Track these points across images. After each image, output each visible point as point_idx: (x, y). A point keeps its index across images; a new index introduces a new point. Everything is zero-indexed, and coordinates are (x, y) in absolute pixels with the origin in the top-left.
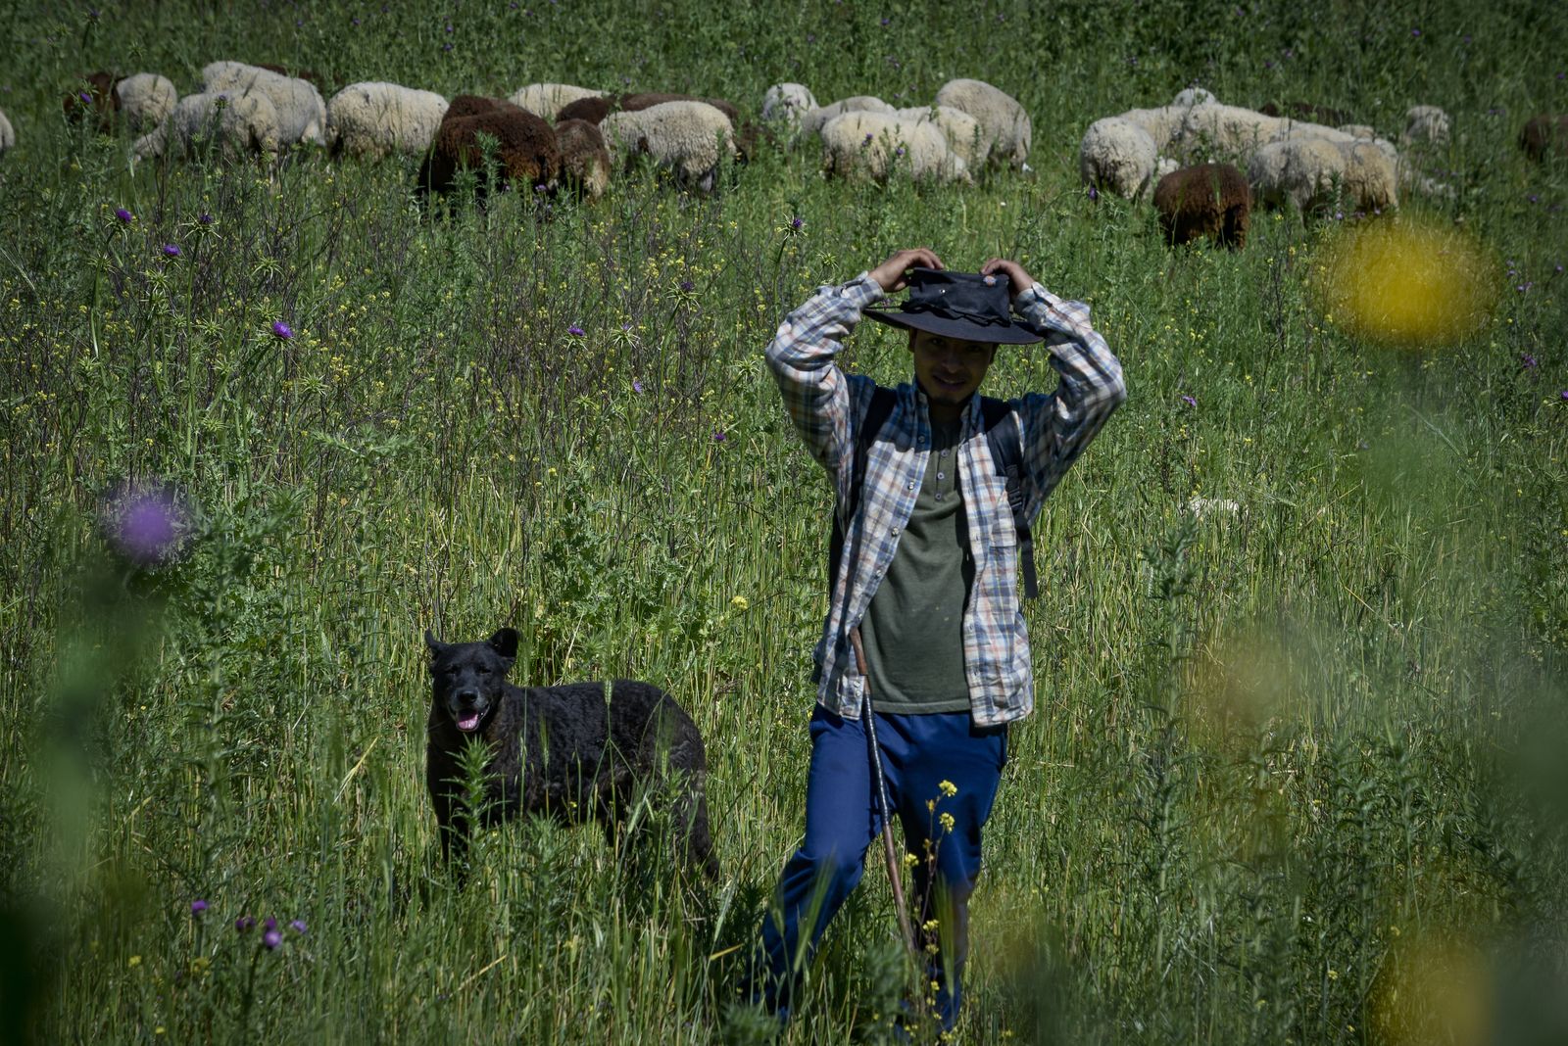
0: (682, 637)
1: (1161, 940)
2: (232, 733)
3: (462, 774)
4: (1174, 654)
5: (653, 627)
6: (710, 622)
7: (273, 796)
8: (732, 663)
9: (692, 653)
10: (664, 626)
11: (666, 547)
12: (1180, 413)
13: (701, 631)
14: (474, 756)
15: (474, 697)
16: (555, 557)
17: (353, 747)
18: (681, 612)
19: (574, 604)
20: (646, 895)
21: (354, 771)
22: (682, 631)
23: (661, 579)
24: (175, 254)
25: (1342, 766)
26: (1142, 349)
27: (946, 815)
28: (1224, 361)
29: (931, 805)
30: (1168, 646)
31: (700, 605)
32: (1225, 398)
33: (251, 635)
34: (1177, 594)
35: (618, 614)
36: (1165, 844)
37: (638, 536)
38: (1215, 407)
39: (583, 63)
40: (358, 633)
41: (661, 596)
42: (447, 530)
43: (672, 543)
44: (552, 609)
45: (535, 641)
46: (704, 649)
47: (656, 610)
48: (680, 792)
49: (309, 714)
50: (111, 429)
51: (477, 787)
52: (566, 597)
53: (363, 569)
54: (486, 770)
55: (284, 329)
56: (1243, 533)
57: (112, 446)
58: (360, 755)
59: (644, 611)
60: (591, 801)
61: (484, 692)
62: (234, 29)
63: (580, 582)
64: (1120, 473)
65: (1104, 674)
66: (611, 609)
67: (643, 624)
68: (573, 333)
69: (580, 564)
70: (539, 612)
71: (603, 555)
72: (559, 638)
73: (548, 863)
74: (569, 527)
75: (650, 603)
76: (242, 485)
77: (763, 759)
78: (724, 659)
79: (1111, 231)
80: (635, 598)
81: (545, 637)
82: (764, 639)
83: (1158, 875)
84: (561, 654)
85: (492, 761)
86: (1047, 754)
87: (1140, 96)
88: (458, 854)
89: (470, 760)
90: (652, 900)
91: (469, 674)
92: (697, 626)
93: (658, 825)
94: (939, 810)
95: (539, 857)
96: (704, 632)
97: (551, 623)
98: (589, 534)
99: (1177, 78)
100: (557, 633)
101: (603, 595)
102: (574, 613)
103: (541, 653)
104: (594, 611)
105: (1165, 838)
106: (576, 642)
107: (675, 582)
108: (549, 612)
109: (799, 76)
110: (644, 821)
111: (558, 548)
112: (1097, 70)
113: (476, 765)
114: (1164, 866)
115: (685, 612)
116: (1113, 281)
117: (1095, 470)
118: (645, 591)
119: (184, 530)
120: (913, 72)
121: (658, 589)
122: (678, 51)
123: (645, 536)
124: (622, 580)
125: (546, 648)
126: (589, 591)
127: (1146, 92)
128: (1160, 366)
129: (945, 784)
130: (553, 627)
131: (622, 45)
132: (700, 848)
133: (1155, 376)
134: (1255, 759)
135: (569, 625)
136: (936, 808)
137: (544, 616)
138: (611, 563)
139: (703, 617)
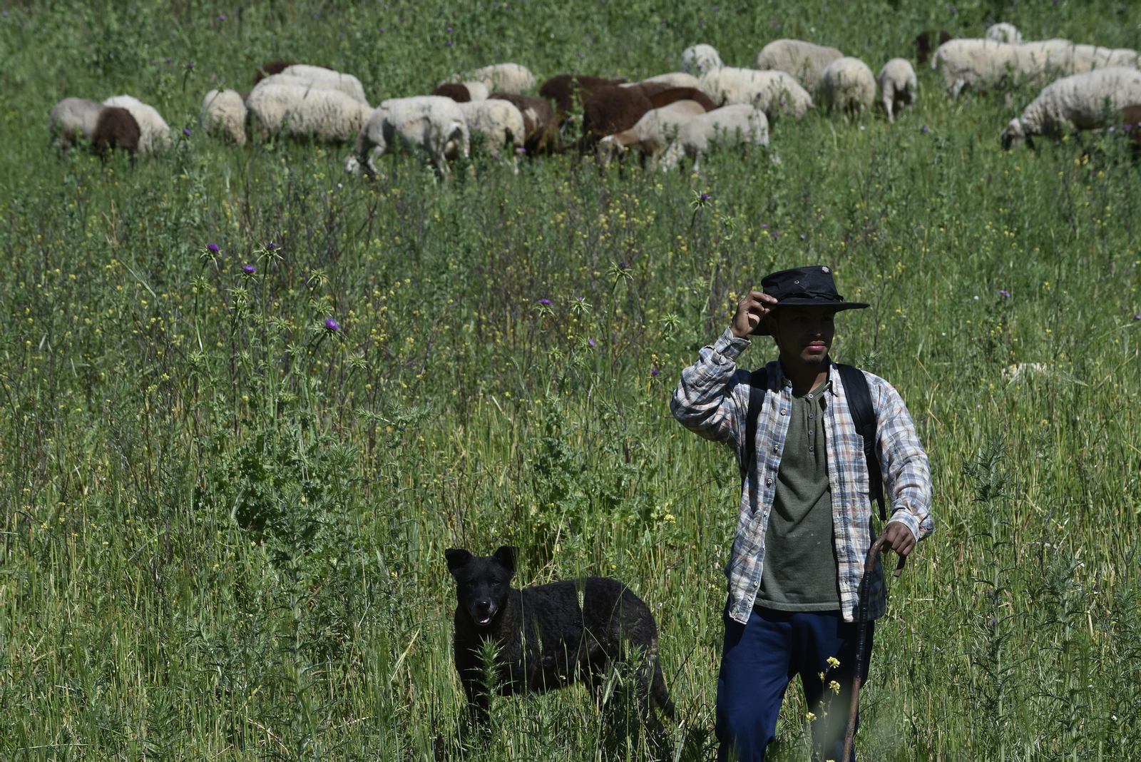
0: (638, 521)
1: (1003, 752)
2: (316, 628)
3: (481, 664)
4: (995, 541)
5: (617, 516)
6: (658, 508)
7: (348, 676)
8: (677, 537)
9: (647, 531)
10: (624, 513)
11: (622, 456)
12: (998, 303)
13: (652, 515)
14: (487, 650)
15: (488, 606)
16: (543, 468)
17: (403, 635)
18: (637, 503)
19: (558, 503)
20: (621, 747)
21: (404, 654)
22: (638, 517)
23: (620, 479)
24: (252, 271)
25: (1128, 611)
26: (970, 245)
27: (833, 682)
28: (1031, 250)
29: (822, 675)
30: (990, 535)
31: (650, 495)
32: (1034, 276)
33: (325, 546)
34: (993, 497)
35: (591, 506)
36: (999, 682)
37: (601, 449)
38: (1028, 286)
39: (549, 40)
40: (399, 553)
41: (622, 493)
42: (464, 442)
43: (626, 451)
44: (543, 508)
45: (532, 532)
46: (655, 528)
47: (618, 503)
48: (640, 663)
49: (370, 614)
50: (215, 402)
51: (492, 673)
52: (552, 499)
53: (400, 505)
54: (497, 660)
55: (333, 324)
56: (1050, 399)
57: (217, 414)
58: (409, 641)
59: (610, 504)
60: (576, 673)
61: (495, 601)
62: (297, 36)
63: (562, 487)
64: (957, 349)
65: (952, 522)
66: (585, 505)
67: (610, 513)
68: (543, 303)
69: (560, 474)
70: (533, 510)
71: (577, 463)
72: (549, 529)
73: (547, 728)
74: (550, 447)
75: (614, 497)
76: (312, 434)
77: (702, 616)
78: (671, 534)
79: (940, 157)
80: (602, 494)
81: (539, 528)
82: (699, 517)
83: (997, 704)
84: (552, 541)
85: (501, 652)
86: (913, 592)
87: (962, 29)
88: (482, 723)
89: (484, 653)
90: (625, 750)
91: (484, 588)
92: (648, 511)
93: (626, 688)
94: (828, 679)
95: (541, 724)
96: (654, 515)
97: (542, 518)
98: (564, 452)
99: (988, 13)
100: (548, 525)
101: (579, 494)
102: (559, 508)
103: (537, 541)
104: (573, 507)
105: (999, 677)
106: (561, 531)
107: (630, 481)
108: (541, 510)
109: (708, 38)
110: (617, 687)
111: (544, 460)
112: (927, 14)
113: (490, 657)
114: (1000, 697)
115: (640, 502)
116: (944, 194)
117: (939, 347)
118: (610, 489)
119: (273, 471)
120: (791, 27)
121: (618, 485)
122: (618, 24)
123: (606, 448)
124: (592, 482)
125: (540, 537)
126: (567, 493)
127: (966, 25)
128: (983, 258)
129: (831, 659)
130: (544, 522)
131: (577, 23)
132: (660, 697)
133: (980, 267)
134: (1061, 619)
135: (555, 519)
136: (825, 677)
137: (537, 515)
138: (583, 468)
139: (652, 504)
